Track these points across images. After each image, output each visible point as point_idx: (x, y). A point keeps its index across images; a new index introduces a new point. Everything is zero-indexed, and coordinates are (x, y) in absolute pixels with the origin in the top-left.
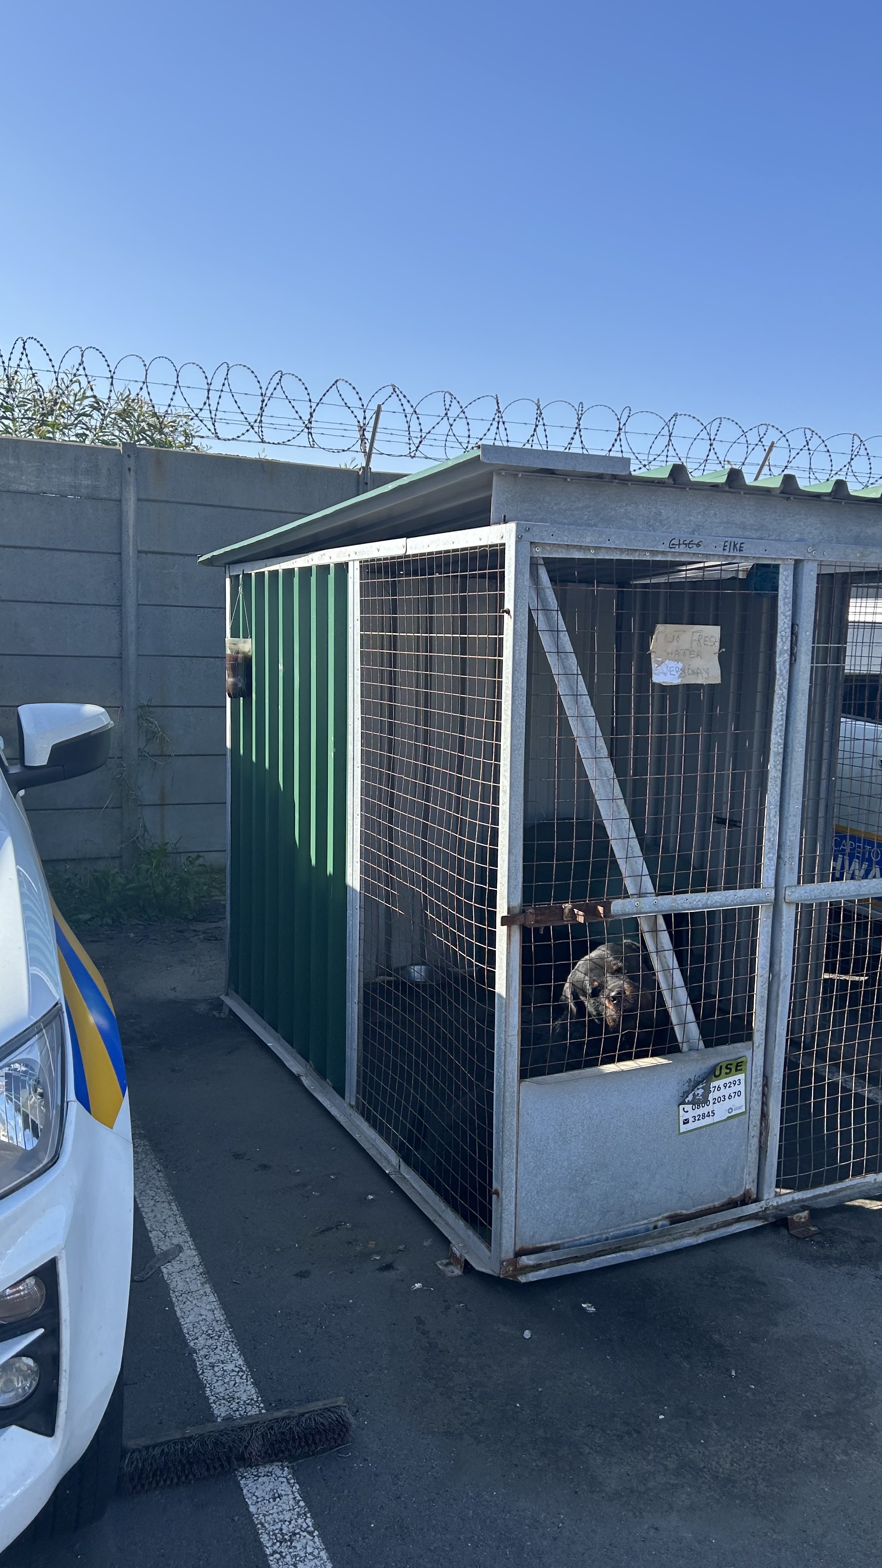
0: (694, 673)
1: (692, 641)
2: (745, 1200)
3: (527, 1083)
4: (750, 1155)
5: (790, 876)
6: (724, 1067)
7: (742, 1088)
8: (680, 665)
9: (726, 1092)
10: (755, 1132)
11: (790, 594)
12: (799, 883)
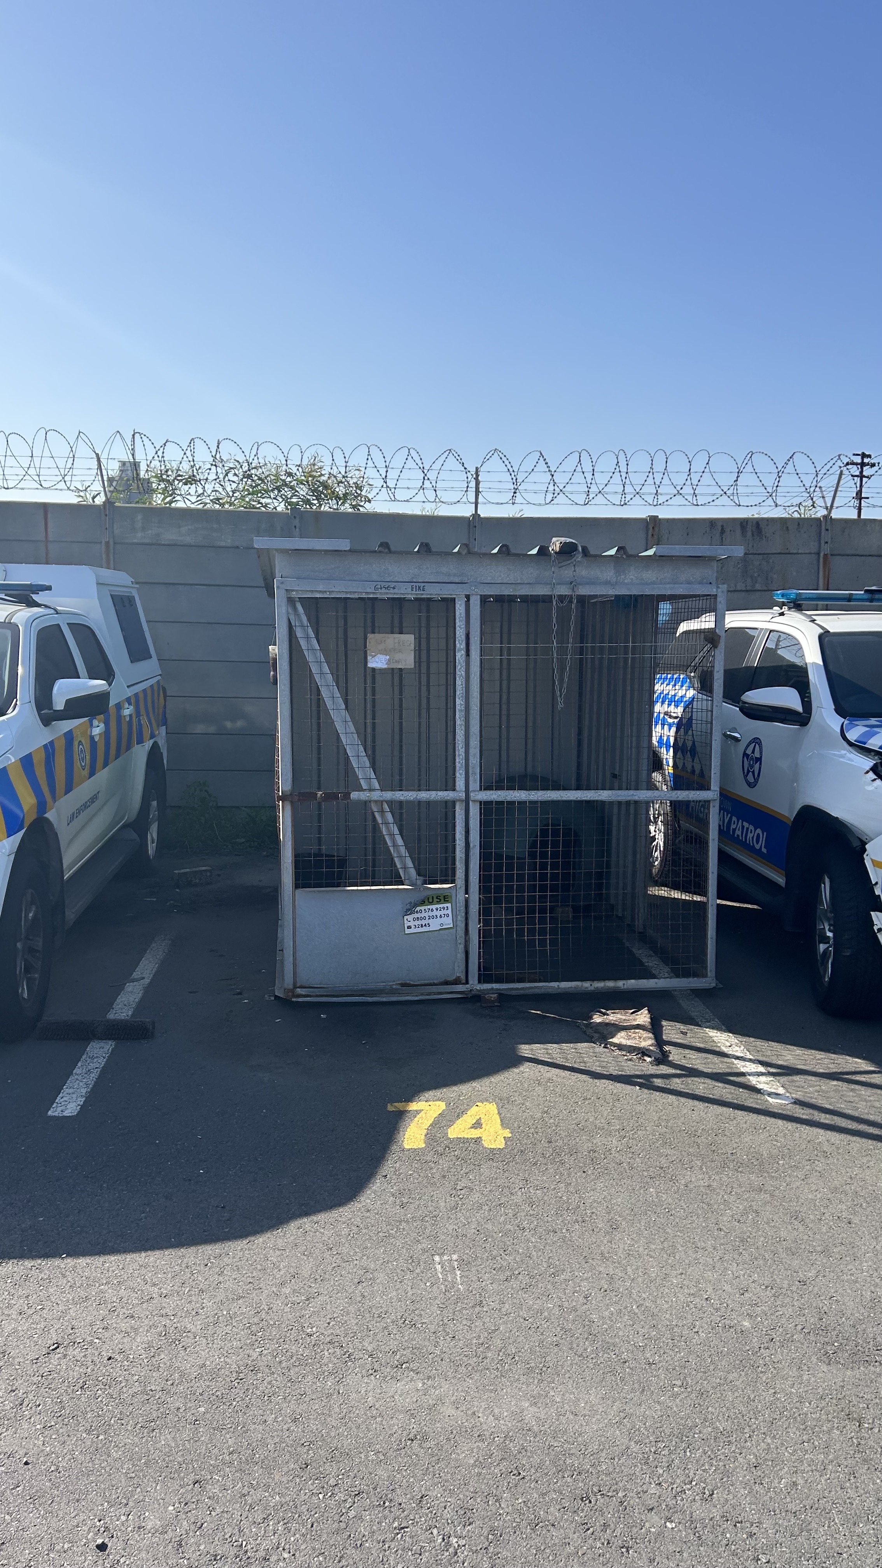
0: (396, 662)
1: (395, 643)
2: (457, 982)
3: (298, 891)
4: (459, 955)
5: (475, 784)
6: (435, 898)
7: (449, 912)
8: (388, 657)
9: (438, 913)
10: (461, 941)
11: (463, 615)
12: (481, 789)
